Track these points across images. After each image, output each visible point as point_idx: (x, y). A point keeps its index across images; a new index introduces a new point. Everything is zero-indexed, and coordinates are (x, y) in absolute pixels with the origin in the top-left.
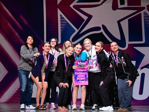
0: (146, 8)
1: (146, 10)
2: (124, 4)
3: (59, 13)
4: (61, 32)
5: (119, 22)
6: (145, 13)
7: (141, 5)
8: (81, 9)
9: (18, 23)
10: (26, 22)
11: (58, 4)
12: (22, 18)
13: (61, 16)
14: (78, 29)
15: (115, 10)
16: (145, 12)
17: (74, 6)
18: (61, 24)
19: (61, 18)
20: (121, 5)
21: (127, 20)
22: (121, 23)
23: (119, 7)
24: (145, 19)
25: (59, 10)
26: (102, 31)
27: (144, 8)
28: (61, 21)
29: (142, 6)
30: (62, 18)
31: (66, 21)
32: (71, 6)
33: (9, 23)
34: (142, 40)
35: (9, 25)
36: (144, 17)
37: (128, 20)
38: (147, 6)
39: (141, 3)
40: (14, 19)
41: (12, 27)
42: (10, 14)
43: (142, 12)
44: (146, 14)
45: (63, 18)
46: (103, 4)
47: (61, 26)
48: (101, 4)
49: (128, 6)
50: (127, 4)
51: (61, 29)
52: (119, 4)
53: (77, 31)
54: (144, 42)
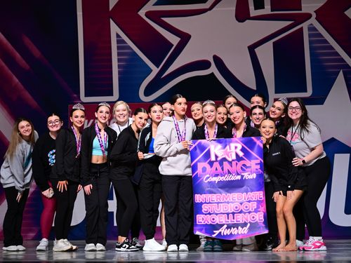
0: (314, 15)
1: (313, 21)
2: (264, 8)
3: (114, 29)
4: (119, 73)
5: (252, 49)
6: (312, 28)
7: (301, 10)
8: (163, 19)
9: (18, 55)
10: (36, 53)
11: (110, 9)
13: (118, 36)
14: (158, 67)
15: (239, 21)
16: (311, 24)
17: (148, 14)
18: (119, 54)
19: (118, 42)
20: (256, 9)
21: (270, 44)
22: (257, 50)
23: (251, 15)
24: (311, 42)
25: (112, 23)
26: (213, 69)
27: (308, 16)
28: (119, 48)
29: (304, 11)
30: (120, 41)
31: (129, 48)
32: (142, 13)
34: (305, 90)
36: (310, 36)
37: (273, 43)
38: (315, 12)
39: (303, 5)
40: (9, 45)
43: (305, 25)
44: (315, 29)
45: (123, 42)
46: (214, 9)
47: (119, 60)
48: (210, 9)
49: (272, 11)
50: (270, 7)
51: (119, 66)
52: (251, 7)
53: (155, 70)
54: (309, 93)
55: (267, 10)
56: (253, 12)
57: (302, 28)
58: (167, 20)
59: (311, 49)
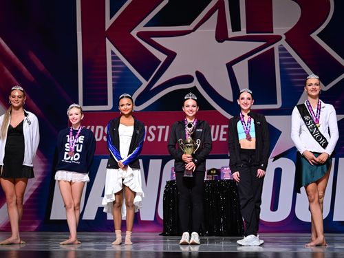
0: (284, 37)
1: (283, 42)
2: (240, 30)
3: (110, 47)
4: (114, 85)
6: (282, 49)
7: (272, 32)
8: (153, 39)
10: (41, 66)
11: (106, 30)
12: (33, 57)
13: (113, 53)
14: (147, 81)
15: (222, 42)
16: (282, 45)
17: (139, 34)
18: (113, 69)
19: (113, 58)
20: (233, 30)
21: (245, 62)
22: (233, 67)
23: (229, 37)
24: (281, 61)
25: (108, 42)
26: (196, 83)
27: (278, 38)
28: (113, 63)
29: (275, 33)
30: (114, 57)
31: (122, 63)
32: (134, 33)
33: (5, 68)
35: (7, 71)
36: (280, 55)
37: (249, 61)
38: (285, 34)
39: (274, 28)
40: (17, 59)
41: (11, 76)
42: (7, 49)
43: (276, 46)
44: (284, 49)
45: (117, 58)
46: (197, 30)
47: (113, 74)
48: (194, 30)
49: (247, 33)
50: (245, 29)
51: (113, 80)
52: (230, 29)
53: (145, 83)
54: (279, 105)
55: (243, 32)
56: (231, 34)
57: (273, 49)
58: (156, 39)
59: (281, 66)
